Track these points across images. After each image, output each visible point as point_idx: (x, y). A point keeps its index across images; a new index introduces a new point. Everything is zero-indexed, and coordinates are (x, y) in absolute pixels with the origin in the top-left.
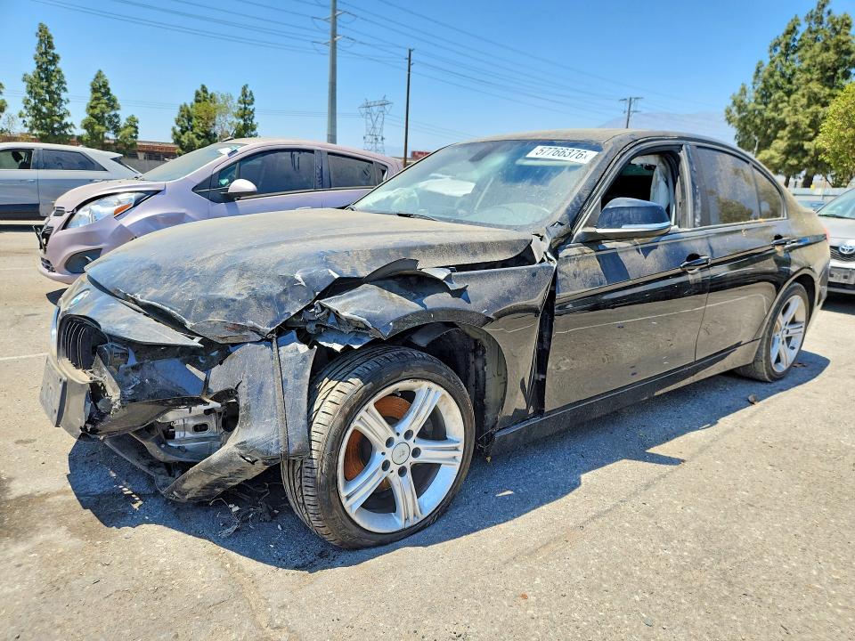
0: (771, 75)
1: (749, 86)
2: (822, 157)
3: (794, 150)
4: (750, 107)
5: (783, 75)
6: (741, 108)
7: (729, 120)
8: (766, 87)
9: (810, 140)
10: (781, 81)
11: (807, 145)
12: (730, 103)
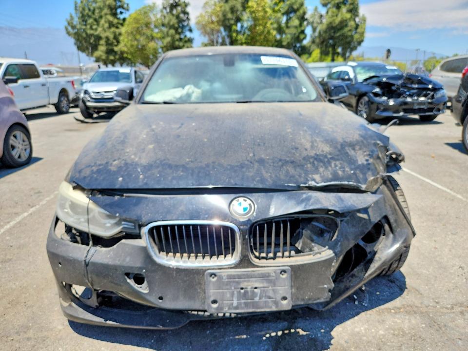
0: (84, 9)
1: (74, 15)
2: (125, 55)
3: (110, 52)
4: (78, 27)
5: (89, 10)
6: (73, 27)
7: (68, 33)
8: (83, 16)
9: (116, 46)
10: (90, 13)
11: (116, 49)
12: (66, 24)
